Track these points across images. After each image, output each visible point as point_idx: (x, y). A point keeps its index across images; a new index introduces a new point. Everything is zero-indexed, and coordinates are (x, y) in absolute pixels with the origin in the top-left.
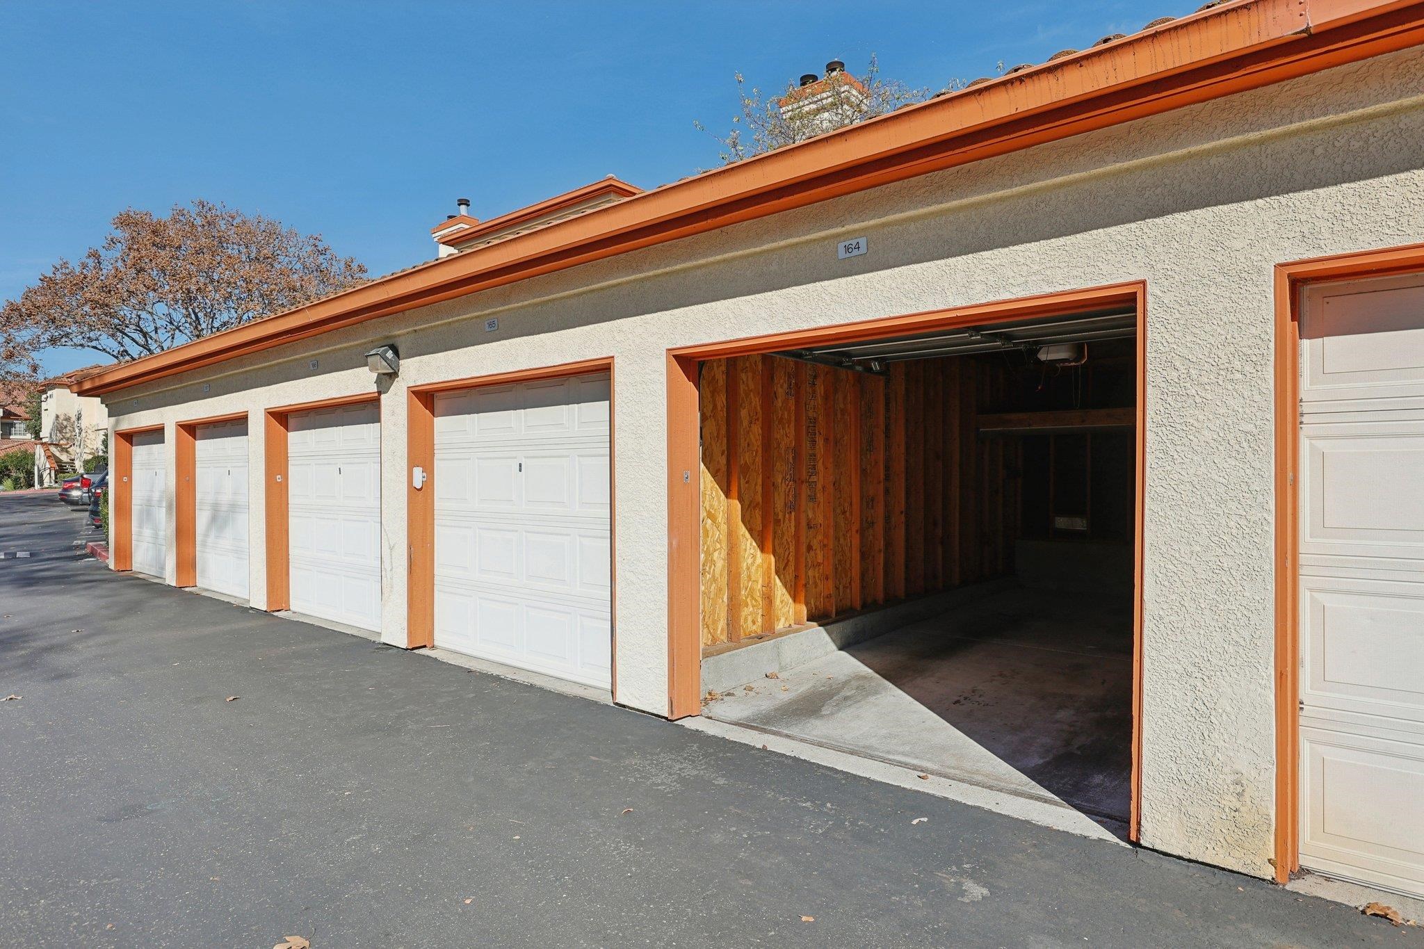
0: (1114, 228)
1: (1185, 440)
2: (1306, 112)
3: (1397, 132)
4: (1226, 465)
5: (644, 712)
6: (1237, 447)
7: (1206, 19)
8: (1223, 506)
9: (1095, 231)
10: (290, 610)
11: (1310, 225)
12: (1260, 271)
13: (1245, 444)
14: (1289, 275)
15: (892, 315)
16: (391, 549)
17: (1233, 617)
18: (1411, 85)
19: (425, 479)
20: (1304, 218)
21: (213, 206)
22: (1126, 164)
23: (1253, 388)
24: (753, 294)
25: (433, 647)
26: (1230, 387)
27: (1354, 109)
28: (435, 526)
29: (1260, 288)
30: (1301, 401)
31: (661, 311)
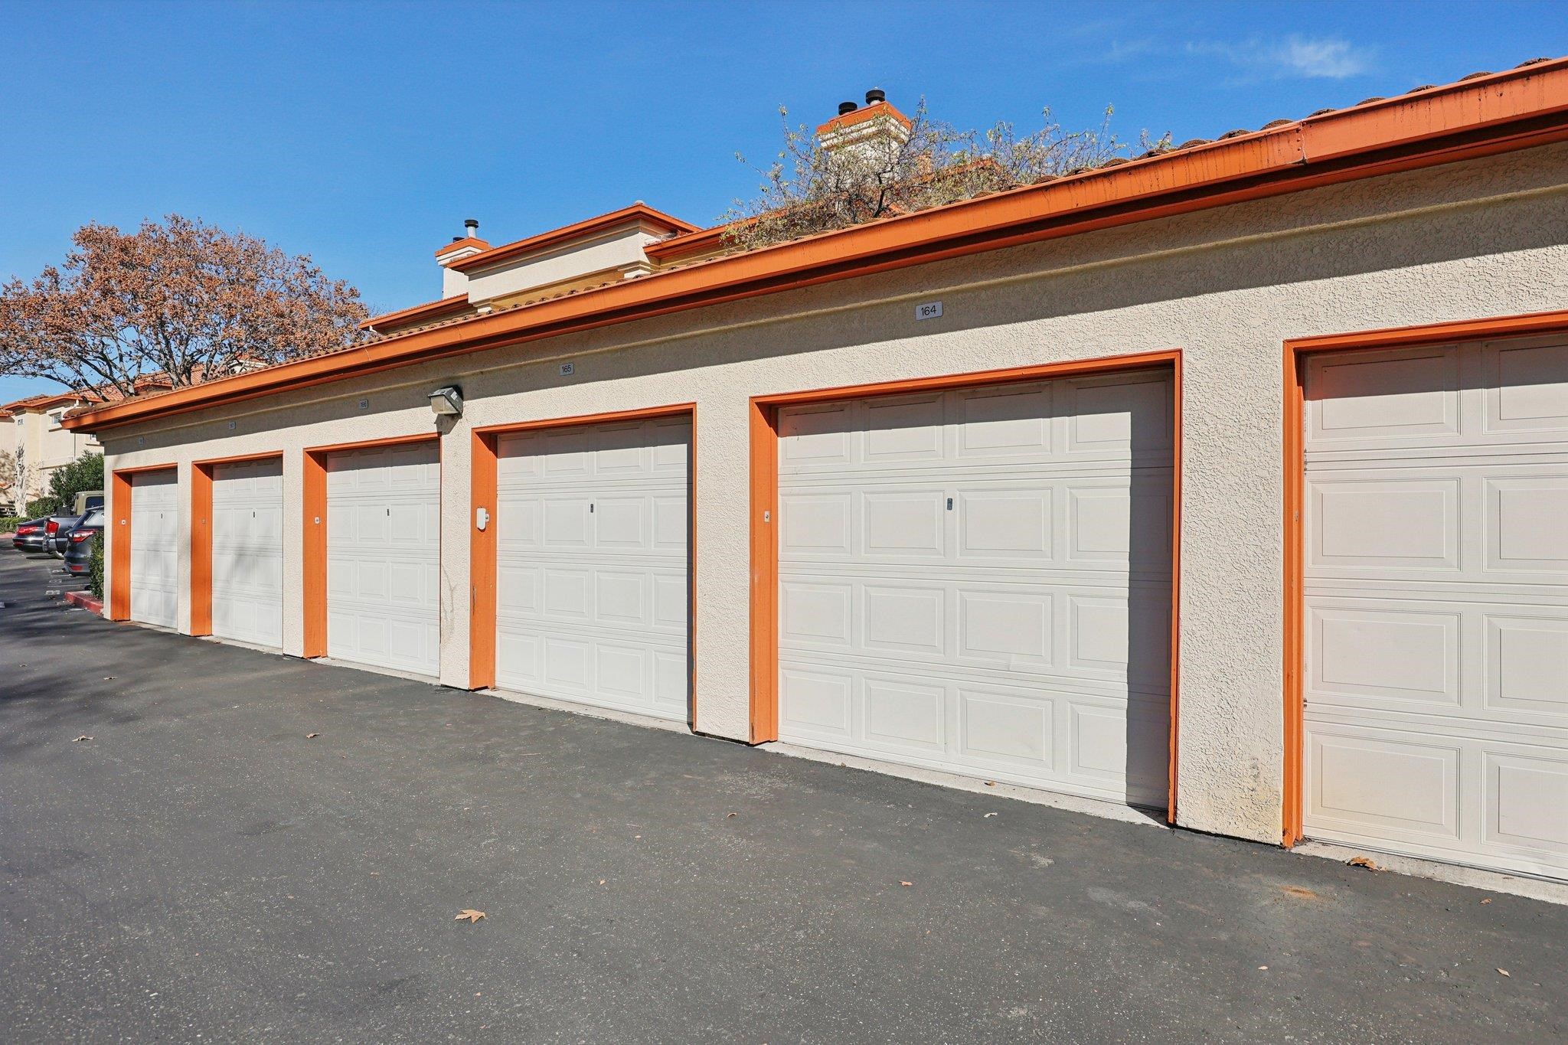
0: (1156, 304)
1: (1214, 484)
2: (1306, 220)
3: (1374, 240)
4: (1246, 504)
5: (723, 738)
6: (1254, 490)
7: (1228, 146)
8: (1243, 538)
9: (1141, 306)
10: (327, 656)
11: (1310, 310)
12: (1272, 345)
13: (1260, 487)
14: (1295, 349)
15: (965, 372)
16: (452, 590)
17: (1250, 629)
18: (1382, 205)
19: (488, 520)
20: (1305, 303)
21: (189, 221)
22: (1167, 252)
23: (1267, 441)
24: (834, 348)
25: (494, 689)
26: (1248, 440)
27: (1341, 220)
28: (498, 568)
29: (1272, 359)
30: (1305, 451)
31: (745, 360)
